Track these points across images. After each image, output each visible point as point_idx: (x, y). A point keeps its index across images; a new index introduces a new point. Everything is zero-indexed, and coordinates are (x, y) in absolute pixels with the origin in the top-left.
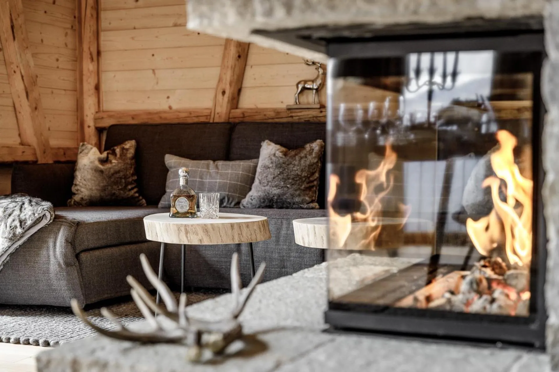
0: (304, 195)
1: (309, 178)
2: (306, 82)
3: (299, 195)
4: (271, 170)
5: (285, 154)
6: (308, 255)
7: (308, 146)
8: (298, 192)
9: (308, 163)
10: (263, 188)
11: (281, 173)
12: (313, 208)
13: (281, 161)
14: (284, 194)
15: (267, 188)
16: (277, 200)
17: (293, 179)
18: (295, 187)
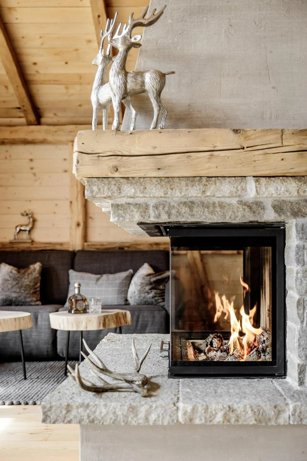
0: (33, 297)
1: (34, 286)
2: (22, 226)
3: (29, 297)
4: (10, 282)
5: (18, 272)
6: (43, 334)
7: (32, 267)
8: (28, 296)
9: (33, 277)
10: (5, 293)
11: (17, 284)
12: (38, 305)
13: (17, 276)
14: (20, 297)
15: (8, 293)
16: (15, 300)
17: (25, 287)
18: (27, 292)
